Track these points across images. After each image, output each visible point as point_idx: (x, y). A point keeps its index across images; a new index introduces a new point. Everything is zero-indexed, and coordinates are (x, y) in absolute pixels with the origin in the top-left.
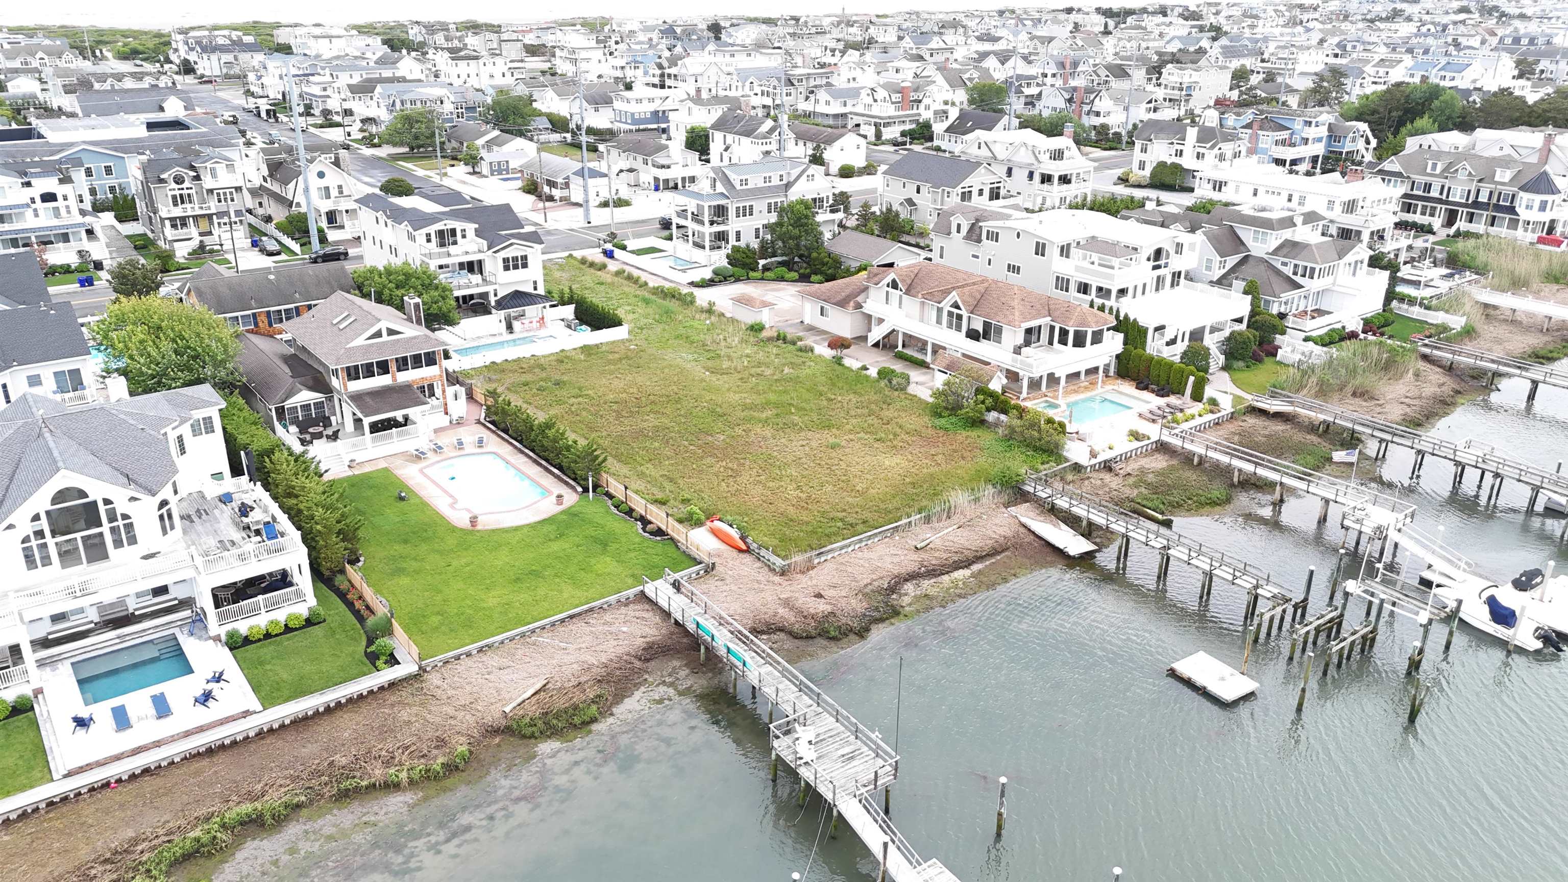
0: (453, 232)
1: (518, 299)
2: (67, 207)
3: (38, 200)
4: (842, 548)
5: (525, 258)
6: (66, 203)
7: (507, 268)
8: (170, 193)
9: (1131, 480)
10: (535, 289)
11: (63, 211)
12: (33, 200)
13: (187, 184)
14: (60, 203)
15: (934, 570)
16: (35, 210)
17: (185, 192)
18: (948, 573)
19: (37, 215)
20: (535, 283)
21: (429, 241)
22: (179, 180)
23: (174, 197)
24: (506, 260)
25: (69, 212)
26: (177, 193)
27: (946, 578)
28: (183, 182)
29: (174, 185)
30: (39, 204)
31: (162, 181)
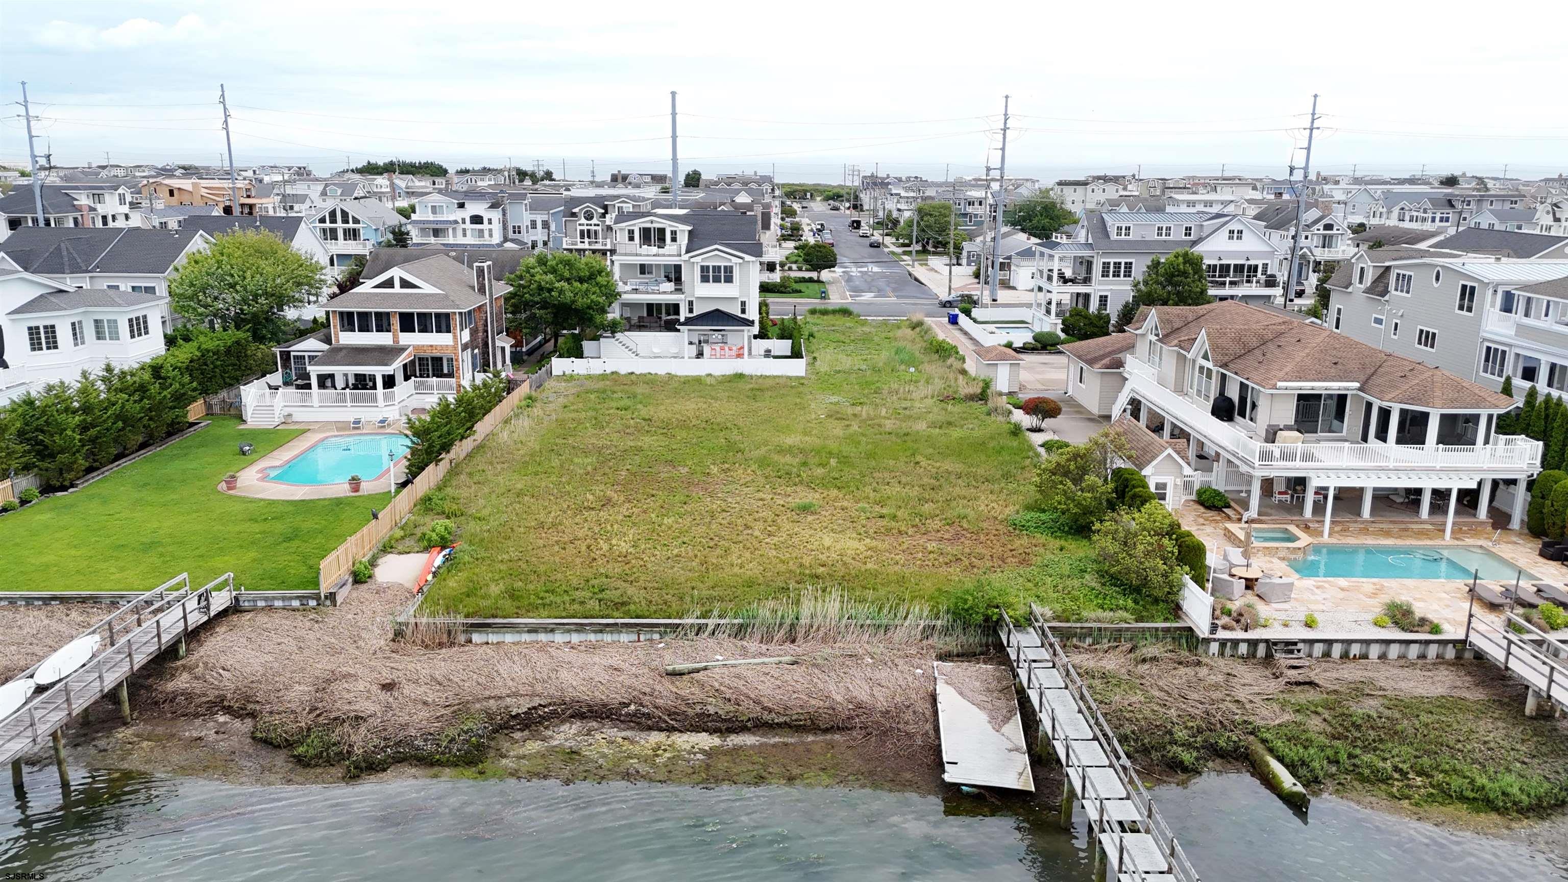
0: (662, 231)
1: (717, 317)
2: (490, 230)
3: (468, 220)
4: (533, 630)
5: (729, 270)
6: (490, 226)
7: (705, 279)
8: (579, 228)
9: (1304, 696)
10: (743, 311)
11: (486, 233)
12: (464, 221)
13: (594, 221)
14: (485, 226)
15: (648, 716)
16: (464, 230)
17: (593, 228)
18: (671, 729)
19: (465, 235)
20: (743, 304)
21: (631, 239)
22: (589, 217)
23: (582, 232)
24: (704, 269)
25: (491, 235)
26: (585, 228)
27: (656, 737)
28: (592, 218)
29: (583, 221)
30: (468, 225)
31: (574, 215)
